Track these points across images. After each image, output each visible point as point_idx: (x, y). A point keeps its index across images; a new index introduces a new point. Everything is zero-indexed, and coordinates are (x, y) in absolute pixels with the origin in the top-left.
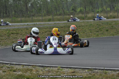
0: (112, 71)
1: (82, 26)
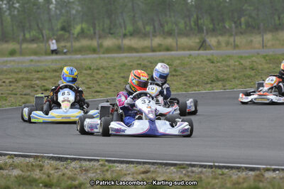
0: (234, 170)
1: (103, 68)
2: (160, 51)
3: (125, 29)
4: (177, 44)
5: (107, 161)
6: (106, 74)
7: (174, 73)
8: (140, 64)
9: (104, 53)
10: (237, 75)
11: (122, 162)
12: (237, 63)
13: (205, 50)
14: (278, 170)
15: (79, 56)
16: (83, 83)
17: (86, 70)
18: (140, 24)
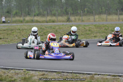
0: (81, 75)
1: (25, 29)
2: (50, 22)
3: (35, 13)
4: (57, 19)
5: (26, 70)
6: (27, 32)
7: (56, 32)
8: (41, 28)
9: (26, 23)
10: (83, 33)
11: (33, 70)
12: (83, 28)
13: (69, 22)
14: (100, 74)
15: (15, 24)
16: (17, 36)
17: (18, 30)
18: (41, 10)
